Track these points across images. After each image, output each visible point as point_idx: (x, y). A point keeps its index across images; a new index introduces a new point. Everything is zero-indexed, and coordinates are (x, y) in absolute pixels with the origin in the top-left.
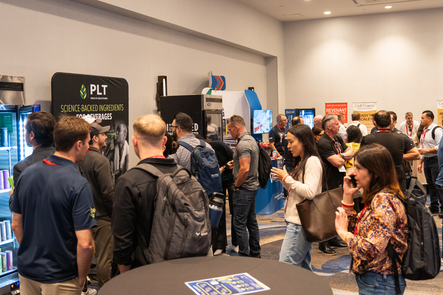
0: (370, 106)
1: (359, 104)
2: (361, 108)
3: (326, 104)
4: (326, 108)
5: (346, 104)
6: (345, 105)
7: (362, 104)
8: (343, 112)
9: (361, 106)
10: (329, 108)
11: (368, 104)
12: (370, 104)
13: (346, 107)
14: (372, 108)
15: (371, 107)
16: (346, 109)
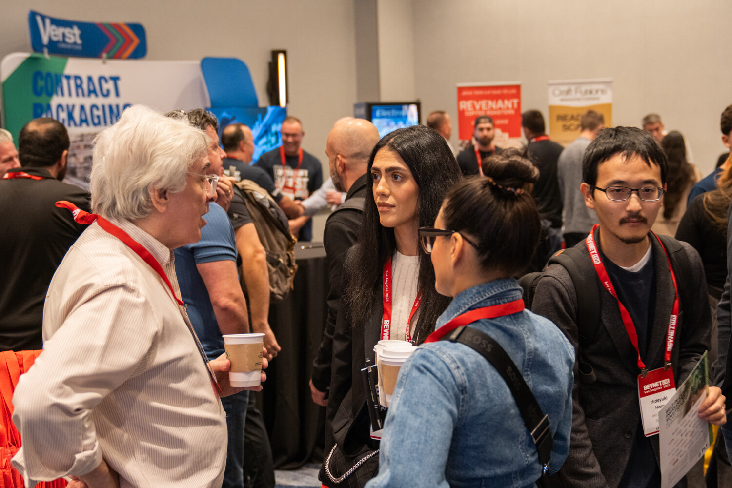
0: (594, 92)
1: (565, 88)
2: (569, 96)
3: (460, 90)
4: (461, 98)
5: (518, 87)
6: (514, 91)
7: (573, 88)
8: (508, 108)
9: (568, 92)
10: (467, 98)
11: (588, 87)
12: (595, 87)
13: (518, 95)
14: (598, 99)
15: (596, 96)
16: (516, 101)
